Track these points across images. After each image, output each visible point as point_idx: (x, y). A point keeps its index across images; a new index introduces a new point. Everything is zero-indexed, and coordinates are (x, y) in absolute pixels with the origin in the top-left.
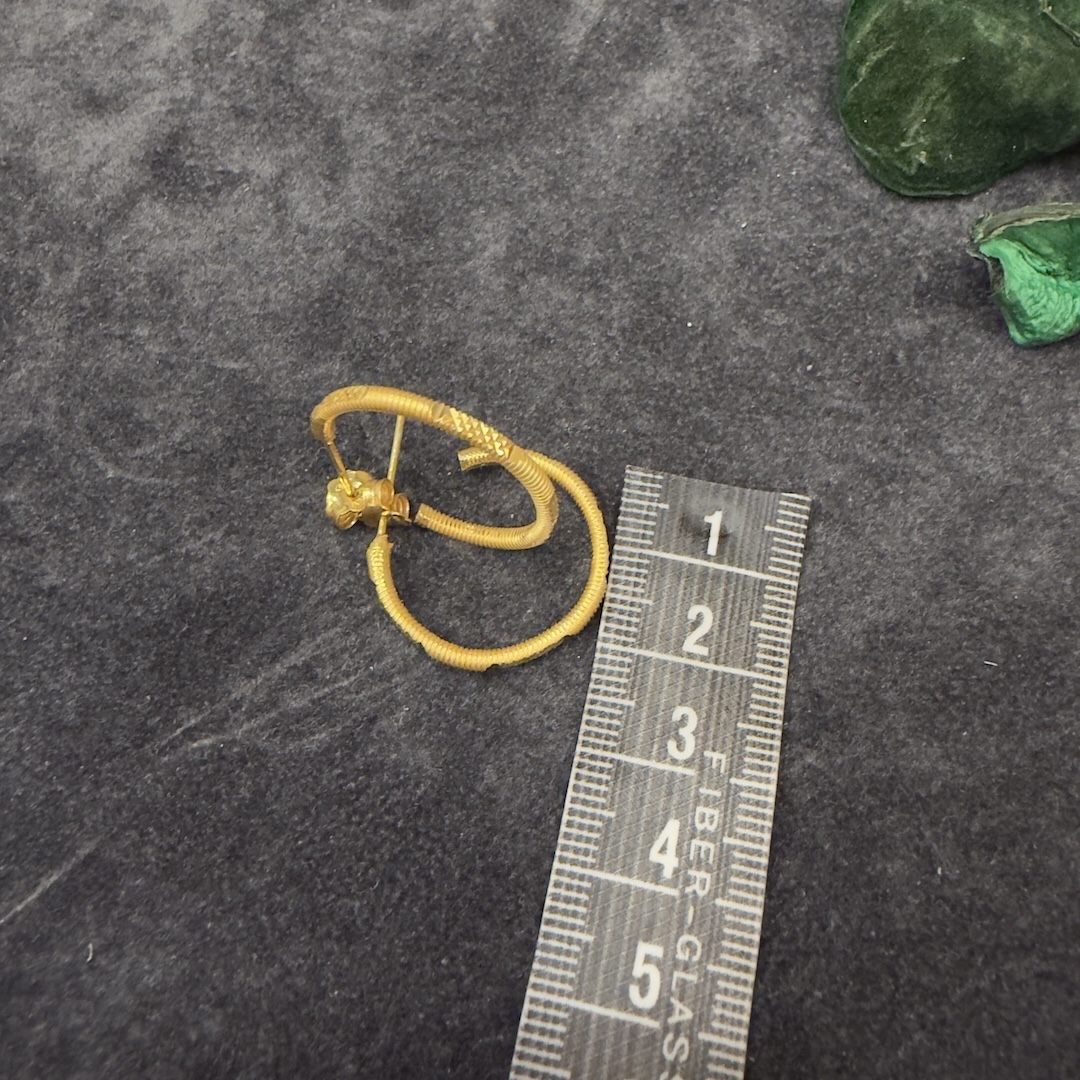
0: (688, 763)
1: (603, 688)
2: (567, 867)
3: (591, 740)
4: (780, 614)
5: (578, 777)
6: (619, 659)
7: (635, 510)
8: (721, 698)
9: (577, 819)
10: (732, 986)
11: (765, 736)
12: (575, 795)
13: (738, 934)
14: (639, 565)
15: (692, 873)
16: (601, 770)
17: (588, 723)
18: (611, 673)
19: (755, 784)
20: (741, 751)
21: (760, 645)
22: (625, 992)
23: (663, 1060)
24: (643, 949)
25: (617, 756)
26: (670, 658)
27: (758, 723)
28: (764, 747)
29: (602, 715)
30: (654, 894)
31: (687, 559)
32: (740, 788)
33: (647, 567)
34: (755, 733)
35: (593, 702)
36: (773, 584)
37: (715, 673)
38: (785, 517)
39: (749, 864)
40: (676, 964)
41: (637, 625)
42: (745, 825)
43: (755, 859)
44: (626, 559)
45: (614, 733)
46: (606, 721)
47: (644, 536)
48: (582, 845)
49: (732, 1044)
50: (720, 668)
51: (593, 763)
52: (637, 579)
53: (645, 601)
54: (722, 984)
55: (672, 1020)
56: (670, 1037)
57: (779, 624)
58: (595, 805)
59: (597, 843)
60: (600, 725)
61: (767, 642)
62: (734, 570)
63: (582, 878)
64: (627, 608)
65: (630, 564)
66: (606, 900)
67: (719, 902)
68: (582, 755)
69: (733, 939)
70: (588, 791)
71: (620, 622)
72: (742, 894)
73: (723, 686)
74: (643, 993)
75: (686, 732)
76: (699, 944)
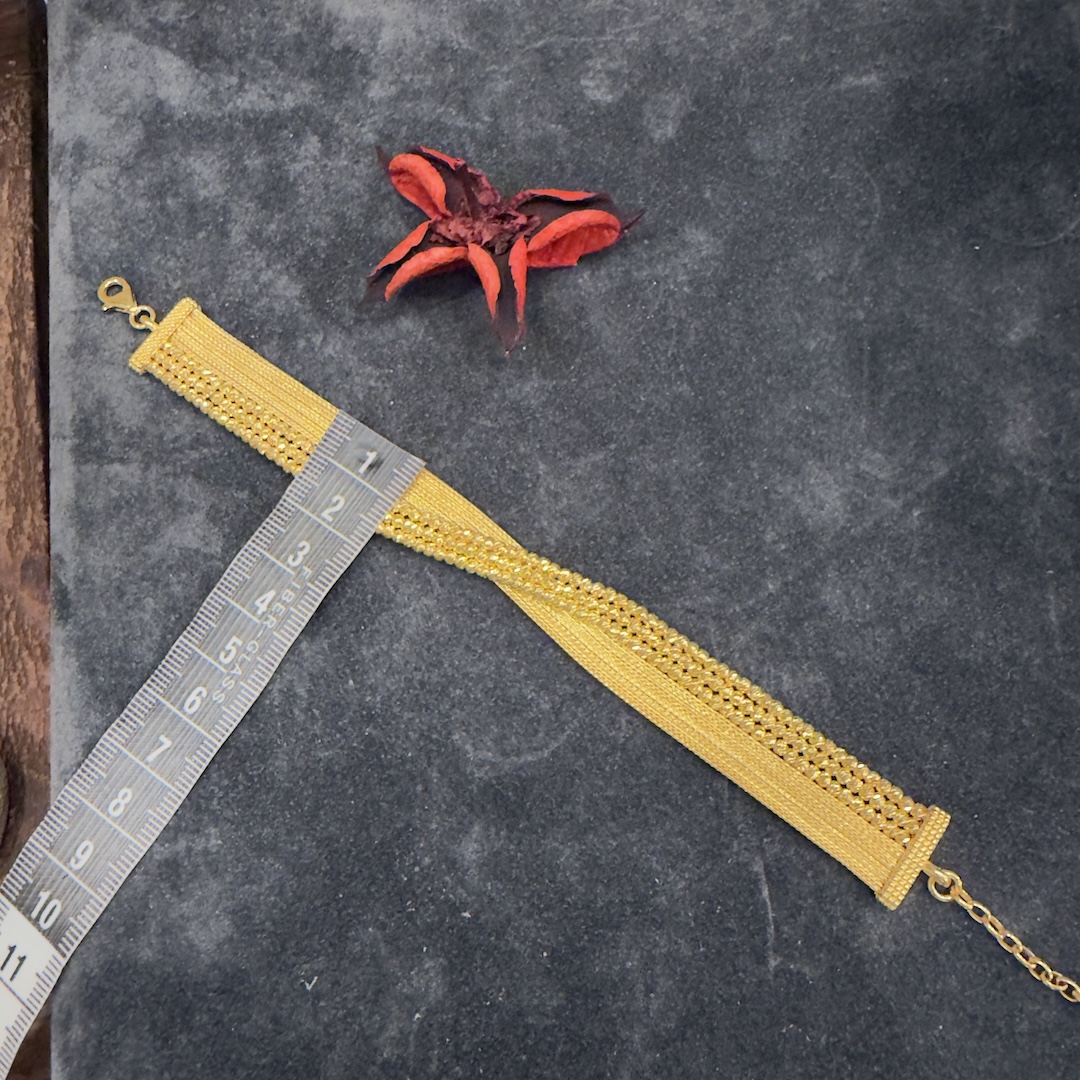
0: (294, 569)
2: (219, 593)
3: (257, 541)
10: (264, 669)
19: (317, 590)
22: (219, 654)
25: (265, 553)
26: (314, 517)
30: (250, 619)
32: (309, 588)
34: (331, 567)
40: (245, 651)
46: (269, 534)
49: (252, 691)
54: (259, 666)
55: (234, 672)
62: (368, 485)
67: (275, 633)
69: (273, 651)
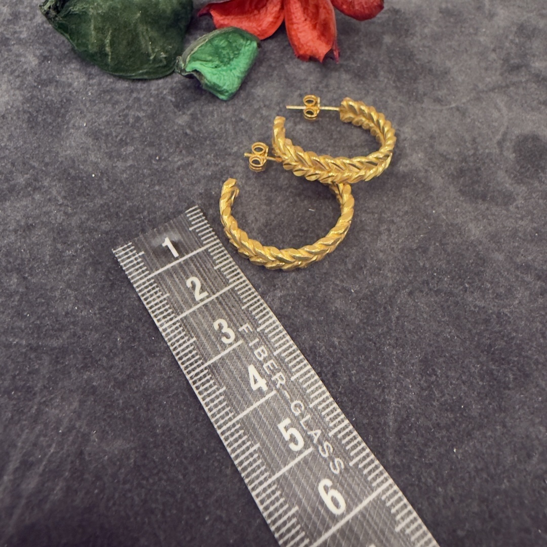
1: (177, 344)
4: (222, 256)
5: (197, 388)
6: (174, 327)
7: (131, 265)
8: (227, 305)
9: (212, 405)
11: (256, 303)
12: (202, 396)
13: (309, 383)
14: (151, 285)
15: (273, 378)
16: (205, 376)
17: (183, 363)
18: (175, 336)
20: (252, 316)
21: (225, 273)
23: (325, 460)
24: (281, 426)
27: (248, 301)
28: (259, 307)
29: (186, 355)
31: (169, 266)
33: (155, 282)
35: (178, 354)
36: (210, 247)
37: (217, 298)
38: (194, 220)
39: (291, 353)
41: (170, 308)
42: (277, 341)
43: (291, 350)
44: (143, 287)
45: (198, 357)
47: (143, 272)
48: (223, 413)
50: (218, 295)
51: (199, 377)
52: (155, 291)
53: (165, 296)
56: (320, 448)
57: (225, 260)
58: (214, 392)
59: (227, 405)
60: (188, 360)
61: (226, 270)
63: (234, 425)
64: (160, 305)
65: (146, 287)
66: (251, 423)
68: (191, 378)
70: (206, 389)
71: (162, 313)
72: (298, 367)
73: (224, 300)
74: (296, 443)
75: (226, 329)
76: (299, 402)
